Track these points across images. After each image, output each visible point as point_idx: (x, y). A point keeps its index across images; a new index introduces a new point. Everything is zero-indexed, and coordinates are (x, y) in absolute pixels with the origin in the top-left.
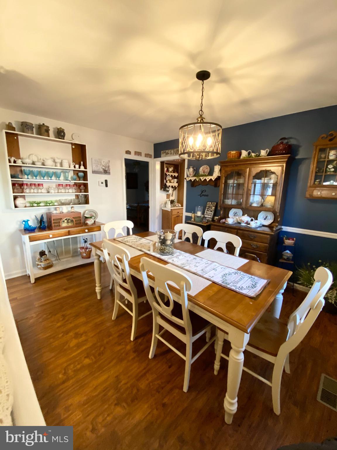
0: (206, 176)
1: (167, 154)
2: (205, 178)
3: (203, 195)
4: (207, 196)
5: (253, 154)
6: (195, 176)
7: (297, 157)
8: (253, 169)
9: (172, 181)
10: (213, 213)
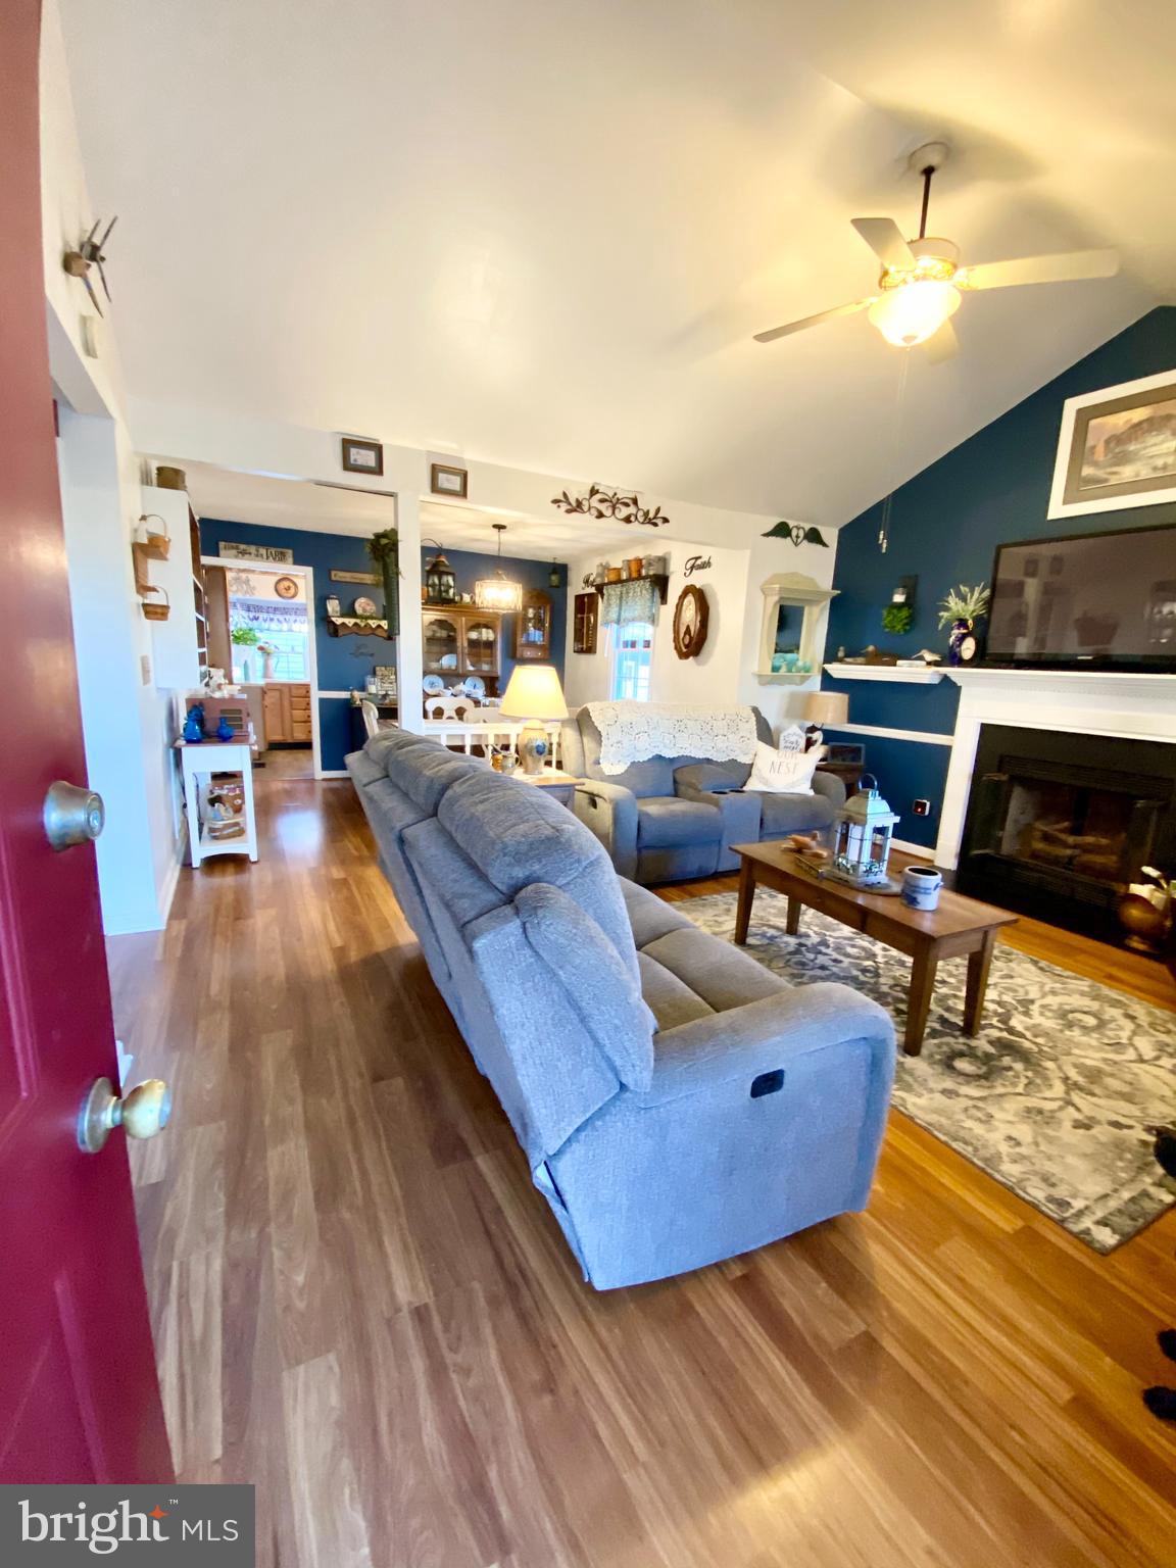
1: (244, 553)
4: (372, 655)
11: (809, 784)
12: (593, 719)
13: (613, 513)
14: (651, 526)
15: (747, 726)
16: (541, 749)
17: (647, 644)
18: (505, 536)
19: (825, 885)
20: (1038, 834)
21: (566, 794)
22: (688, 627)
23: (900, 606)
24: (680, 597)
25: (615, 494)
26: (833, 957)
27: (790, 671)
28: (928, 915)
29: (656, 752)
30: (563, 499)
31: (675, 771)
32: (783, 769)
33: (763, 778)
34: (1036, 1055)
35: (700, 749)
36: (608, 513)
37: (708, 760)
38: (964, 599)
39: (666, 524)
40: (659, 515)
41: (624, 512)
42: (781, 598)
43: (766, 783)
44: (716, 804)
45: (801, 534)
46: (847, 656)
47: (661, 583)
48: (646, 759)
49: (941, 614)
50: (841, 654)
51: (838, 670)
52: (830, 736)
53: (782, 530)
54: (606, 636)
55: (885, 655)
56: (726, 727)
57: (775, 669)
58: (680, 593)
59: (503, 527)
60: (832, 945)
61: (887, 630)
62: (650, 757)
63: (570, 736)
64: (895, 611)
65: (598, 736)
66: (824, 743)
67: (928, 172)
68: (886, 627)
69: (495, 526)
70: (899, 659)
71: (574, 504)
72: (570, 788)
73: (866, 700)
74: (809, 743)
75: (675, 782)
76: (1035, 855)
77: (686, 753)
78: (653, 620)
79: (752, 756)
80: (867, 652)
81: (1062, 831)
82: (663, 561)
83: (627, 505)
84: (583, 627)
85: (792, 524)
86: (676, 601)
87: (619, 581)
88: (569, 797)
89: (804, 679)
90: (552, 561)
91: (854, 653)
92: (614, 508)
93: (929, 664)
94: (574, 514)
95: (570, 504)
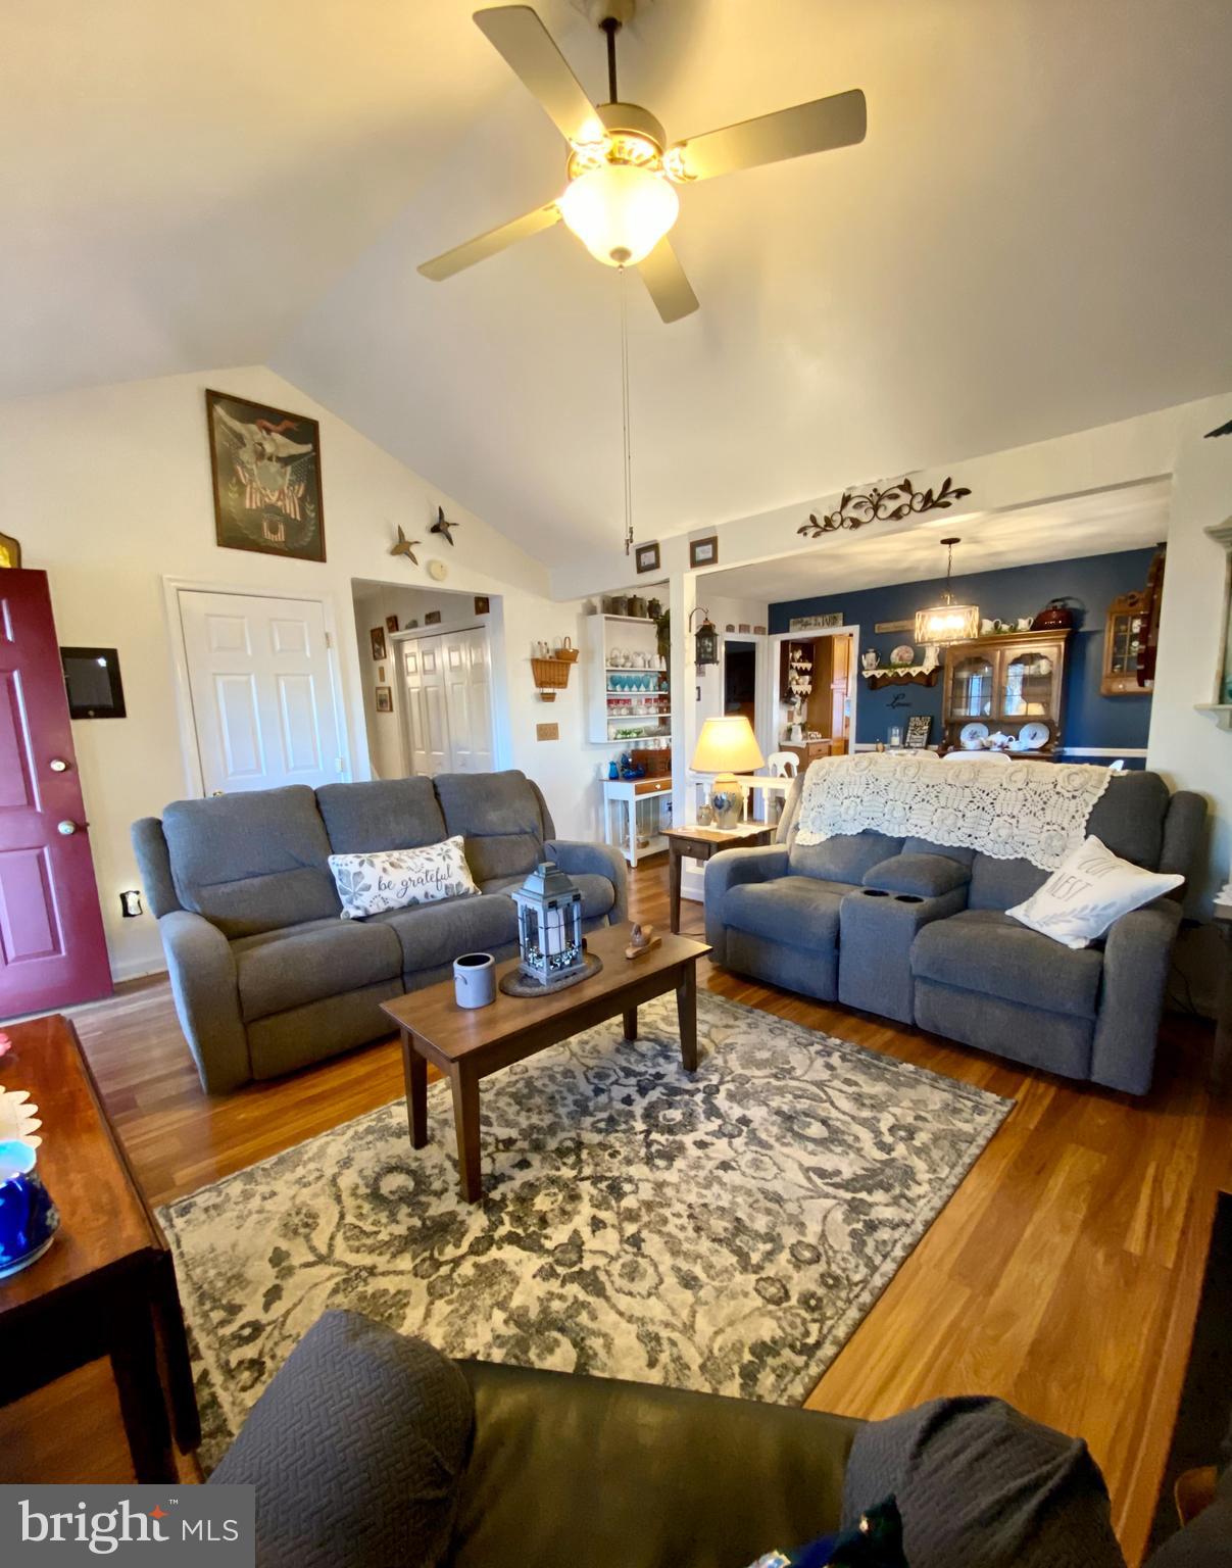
0: (906, 666)
1: (806, 624)
2: (907, 670)
3: (899, 704)
4: (907, 705)
5: (1005, 627)
6: (879, 667)
7: (1082, 630)
8: (1007, 653)
9: (801, 681)
10: (925, 737)
13: (875, 514)
14: (939, 510)
25: (876, 490)
29: (871, 825)
30: (810, 524)
36: (868, 517)
39: (964, 497)
40: (950, 490)
41: (892, 507)
48: (854, 832)
62: (862, 830)
69: (944, 542)
71: (823, 524)
83: (896, 496)
92: (876, 508)
94: (824, 536)
95: (818, 526)
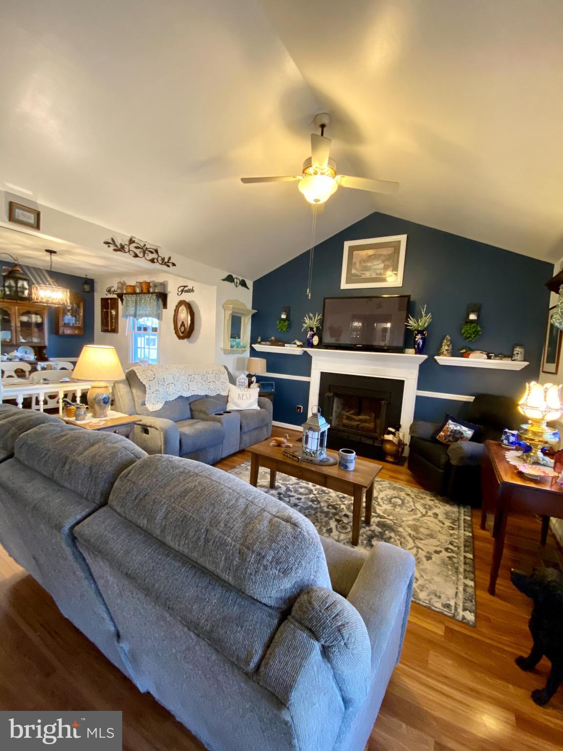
11: (257, 405)
12: (139, 377)
13: (144, 256)
14: (166, 267)
15: (224, 376)
16: (106, 400)
17: (155, 330)
18: (55, 258)
19: (304, 465)
20: (345, 417)
21: (127, 429)
22: (183, 322)
23: (284, 320)
24: (176, 306)
25: (145, 245)
26: (296, 497)
27: (238, 348)
28: (352, 473)
29: (179, 394)
30: (111, 242)
31: (190, 404)
32: (245, 397)
33: (236, 403)
34: (394, 526)
35: (202, 390)
36: (141, 255)
37: (207, 396)
38: (311, 318)
39: (174, 267)
40: (170, 261)
41: (151, 256)
42: (233, 312)
43: (237, 405)
44: (219, 421)
45: (238, 282)
46: (262, 340)
47: (163, 297)
48: (174, 399)
49: (304, 325)
50: (259, 340)
51: (258, 347)
52: (260, 379)
53: (230, 279)
54: (125, 323)
55: (280, 342)
56: (214, 377)
57: (232, 347)
58: (176, 304)
59: (55, 252)
60: (292, 490)
61: (279, 330)
62: (176, 397)
63: (123, 389)
64: (282, 322)
65: (143, 388)
66: (256, 382)
67: (323, 126)
68: (279, 329)
69: (47, 251)
70: (286, 343)
71: (119, 247)
72: (132, 424)
73: (274, 362)
74: (250, 383)
75: (191, 410)
76: (344, 425)
77: (196, 393)
78: (159, 317)
79: (228, 392)
80: (272, 340)
81: (352, 414)
82: (164, 285)
83: (152, 252)
84: (108, 317)
85: (234, 276)
86: (174, 308)
87: (134, 293)
88: (130, 431)
89: (244, 351)
90: (84, 276)
91: (265, 340)
92: (144, 253)
93: (298, 346)
94: (119, 253)
95: (116, 246)
